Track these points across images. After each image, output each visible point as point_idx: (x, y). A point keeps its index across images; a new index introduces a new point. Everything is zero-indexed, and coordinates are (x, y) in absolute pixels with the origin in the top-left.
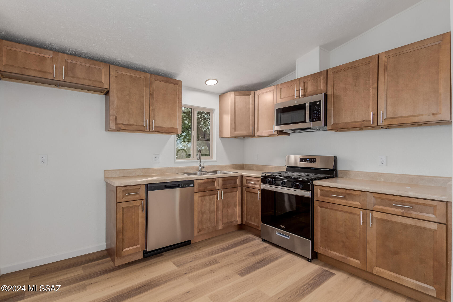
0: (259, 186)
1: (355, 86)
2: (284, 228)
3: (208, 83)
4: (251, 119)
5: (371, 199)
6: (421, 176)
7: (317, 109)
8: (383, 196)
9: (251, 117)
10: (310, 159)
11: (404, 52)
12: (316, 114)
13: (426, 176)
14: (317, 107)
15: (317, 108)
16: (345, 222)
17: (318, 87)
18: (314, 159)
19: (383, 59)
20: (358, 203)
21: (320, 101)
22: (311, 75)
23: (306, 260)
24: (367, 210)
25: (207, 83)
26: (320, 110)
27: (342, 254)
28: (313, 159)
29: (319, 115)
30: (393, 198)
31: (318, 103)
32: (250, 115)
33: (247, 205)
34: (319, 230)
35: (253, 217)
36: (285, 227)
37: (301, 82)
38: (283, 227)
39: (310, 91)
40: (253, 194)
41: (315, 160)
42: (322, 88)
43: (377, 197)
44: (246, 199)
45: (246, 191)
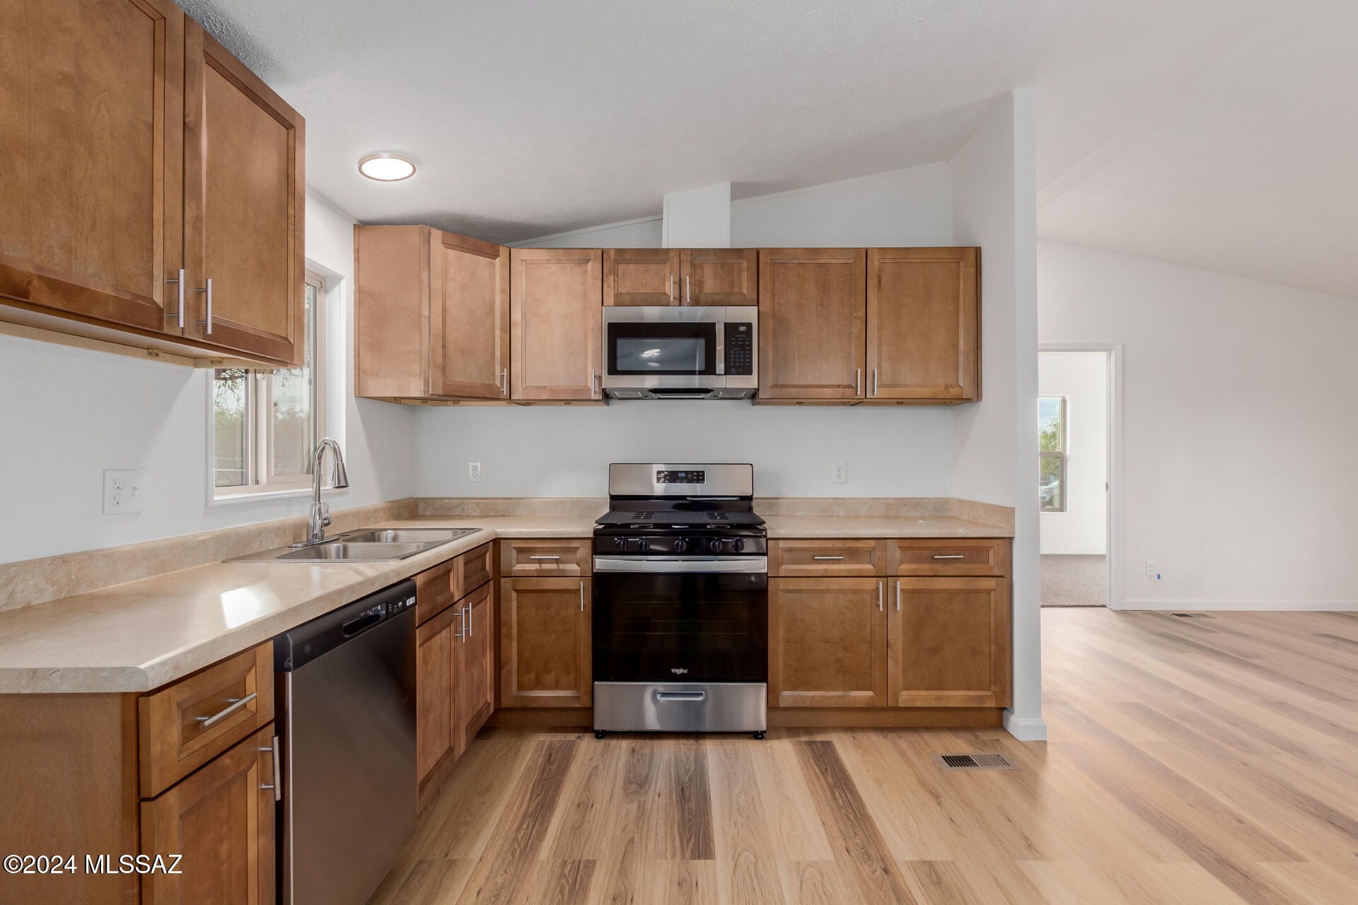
0: (575, 565)
1: (822, 304)
2: (682, 674)
3: (371, 168)
4: (498, 340)
5: (895, 552)
6: (903, 499)
7: (740, 343)
8: (916, 543)
9: (498, 333)
10: (687, 473)
11: (908, 260)
12: (737, 356)
13: (909, 499)
14: (741, 337)
15: (740, 341)
16: (842, 613)
17: (733, 286)
18: (698, 472)
19: (875, 261)
20: (870, 567)
21: (749, 326)
22: (715, 250)
23: (750, 738)
24: (887, 577)
25: (369, 168)
26: (748, 348)
27: (835, 690)
28: (695, 474)
29: (748, 360)
30: (932, 544)
31: (742, 329)
32: (493, 328)
33: (519, 637)
34: (781, 649)
35: (549, 672)
36: (686, 671)
37: (686, 260)
38: (680, 671)
39: (712, 294)
40: (548, 595)
41: (703, 476)
42: (745, 291)
43: (905, 547)
44: (514, 616)
45: (515, 590)
